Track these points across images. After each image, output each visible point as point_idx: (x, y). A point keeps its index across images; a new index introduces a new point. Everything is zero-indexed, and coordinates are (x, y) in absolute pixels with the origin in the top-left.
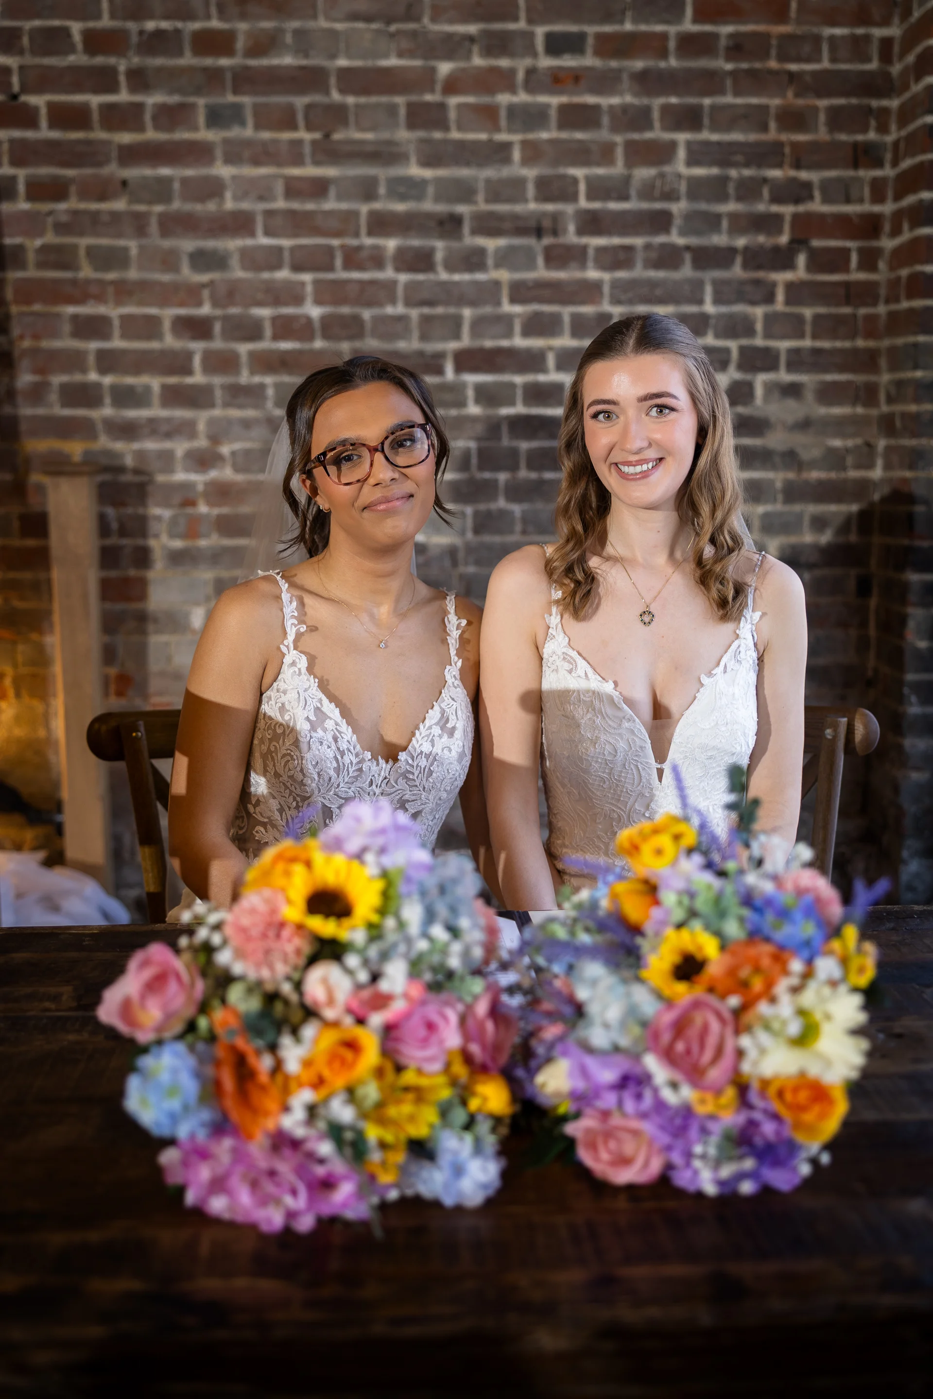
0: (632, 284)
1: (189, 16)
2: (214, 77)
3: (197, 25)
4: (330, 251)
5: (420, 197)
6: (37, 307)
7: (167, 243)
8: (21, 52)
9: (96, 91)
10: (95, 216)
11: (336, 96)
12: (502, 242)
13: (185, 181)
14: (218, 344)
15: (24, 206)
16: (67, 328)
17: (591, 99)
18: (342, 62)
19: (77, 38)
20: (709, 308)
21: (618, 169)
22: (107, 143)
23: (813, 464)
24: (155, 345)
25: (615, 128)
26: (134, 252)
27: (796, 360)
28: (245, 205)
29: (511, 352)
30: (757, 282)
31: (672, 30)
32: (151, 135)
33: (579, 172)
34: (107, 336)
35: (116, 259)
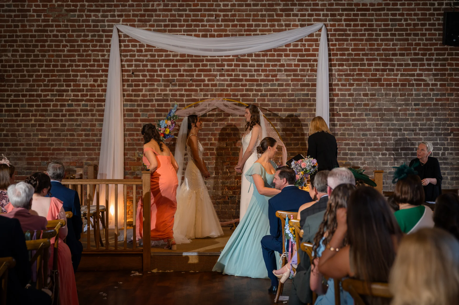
0: (427, 138)
1: (364, 101)
2: (366, 110)
4: (382, 133)
5: (395, 126)
6: (340, 142)
7: (359, 132)
8: (339, 106)
9: (349, 111)
10: (348, 129)
11: (384, 112)
12: (408, 132)
13: (361, 124)
14: (365, 147)
15: (338, 127)
16: (344, 144)
17: (420, 112)
18: (385, 107)
19: (347, 104)
20: (438, 142)
21: (425, 122)
22: (351, 119)
23: (455, 165)
24: (357, 147)
25: (424, 116)
26: (354, 134)
27: (452, 149)
28: (370, 127)
29: (409, 148)
30: (445, 138)
31: (432, 103)
32: (357, 117)
33: (419, 122)
34: (349, 146)
35: (351, 135)
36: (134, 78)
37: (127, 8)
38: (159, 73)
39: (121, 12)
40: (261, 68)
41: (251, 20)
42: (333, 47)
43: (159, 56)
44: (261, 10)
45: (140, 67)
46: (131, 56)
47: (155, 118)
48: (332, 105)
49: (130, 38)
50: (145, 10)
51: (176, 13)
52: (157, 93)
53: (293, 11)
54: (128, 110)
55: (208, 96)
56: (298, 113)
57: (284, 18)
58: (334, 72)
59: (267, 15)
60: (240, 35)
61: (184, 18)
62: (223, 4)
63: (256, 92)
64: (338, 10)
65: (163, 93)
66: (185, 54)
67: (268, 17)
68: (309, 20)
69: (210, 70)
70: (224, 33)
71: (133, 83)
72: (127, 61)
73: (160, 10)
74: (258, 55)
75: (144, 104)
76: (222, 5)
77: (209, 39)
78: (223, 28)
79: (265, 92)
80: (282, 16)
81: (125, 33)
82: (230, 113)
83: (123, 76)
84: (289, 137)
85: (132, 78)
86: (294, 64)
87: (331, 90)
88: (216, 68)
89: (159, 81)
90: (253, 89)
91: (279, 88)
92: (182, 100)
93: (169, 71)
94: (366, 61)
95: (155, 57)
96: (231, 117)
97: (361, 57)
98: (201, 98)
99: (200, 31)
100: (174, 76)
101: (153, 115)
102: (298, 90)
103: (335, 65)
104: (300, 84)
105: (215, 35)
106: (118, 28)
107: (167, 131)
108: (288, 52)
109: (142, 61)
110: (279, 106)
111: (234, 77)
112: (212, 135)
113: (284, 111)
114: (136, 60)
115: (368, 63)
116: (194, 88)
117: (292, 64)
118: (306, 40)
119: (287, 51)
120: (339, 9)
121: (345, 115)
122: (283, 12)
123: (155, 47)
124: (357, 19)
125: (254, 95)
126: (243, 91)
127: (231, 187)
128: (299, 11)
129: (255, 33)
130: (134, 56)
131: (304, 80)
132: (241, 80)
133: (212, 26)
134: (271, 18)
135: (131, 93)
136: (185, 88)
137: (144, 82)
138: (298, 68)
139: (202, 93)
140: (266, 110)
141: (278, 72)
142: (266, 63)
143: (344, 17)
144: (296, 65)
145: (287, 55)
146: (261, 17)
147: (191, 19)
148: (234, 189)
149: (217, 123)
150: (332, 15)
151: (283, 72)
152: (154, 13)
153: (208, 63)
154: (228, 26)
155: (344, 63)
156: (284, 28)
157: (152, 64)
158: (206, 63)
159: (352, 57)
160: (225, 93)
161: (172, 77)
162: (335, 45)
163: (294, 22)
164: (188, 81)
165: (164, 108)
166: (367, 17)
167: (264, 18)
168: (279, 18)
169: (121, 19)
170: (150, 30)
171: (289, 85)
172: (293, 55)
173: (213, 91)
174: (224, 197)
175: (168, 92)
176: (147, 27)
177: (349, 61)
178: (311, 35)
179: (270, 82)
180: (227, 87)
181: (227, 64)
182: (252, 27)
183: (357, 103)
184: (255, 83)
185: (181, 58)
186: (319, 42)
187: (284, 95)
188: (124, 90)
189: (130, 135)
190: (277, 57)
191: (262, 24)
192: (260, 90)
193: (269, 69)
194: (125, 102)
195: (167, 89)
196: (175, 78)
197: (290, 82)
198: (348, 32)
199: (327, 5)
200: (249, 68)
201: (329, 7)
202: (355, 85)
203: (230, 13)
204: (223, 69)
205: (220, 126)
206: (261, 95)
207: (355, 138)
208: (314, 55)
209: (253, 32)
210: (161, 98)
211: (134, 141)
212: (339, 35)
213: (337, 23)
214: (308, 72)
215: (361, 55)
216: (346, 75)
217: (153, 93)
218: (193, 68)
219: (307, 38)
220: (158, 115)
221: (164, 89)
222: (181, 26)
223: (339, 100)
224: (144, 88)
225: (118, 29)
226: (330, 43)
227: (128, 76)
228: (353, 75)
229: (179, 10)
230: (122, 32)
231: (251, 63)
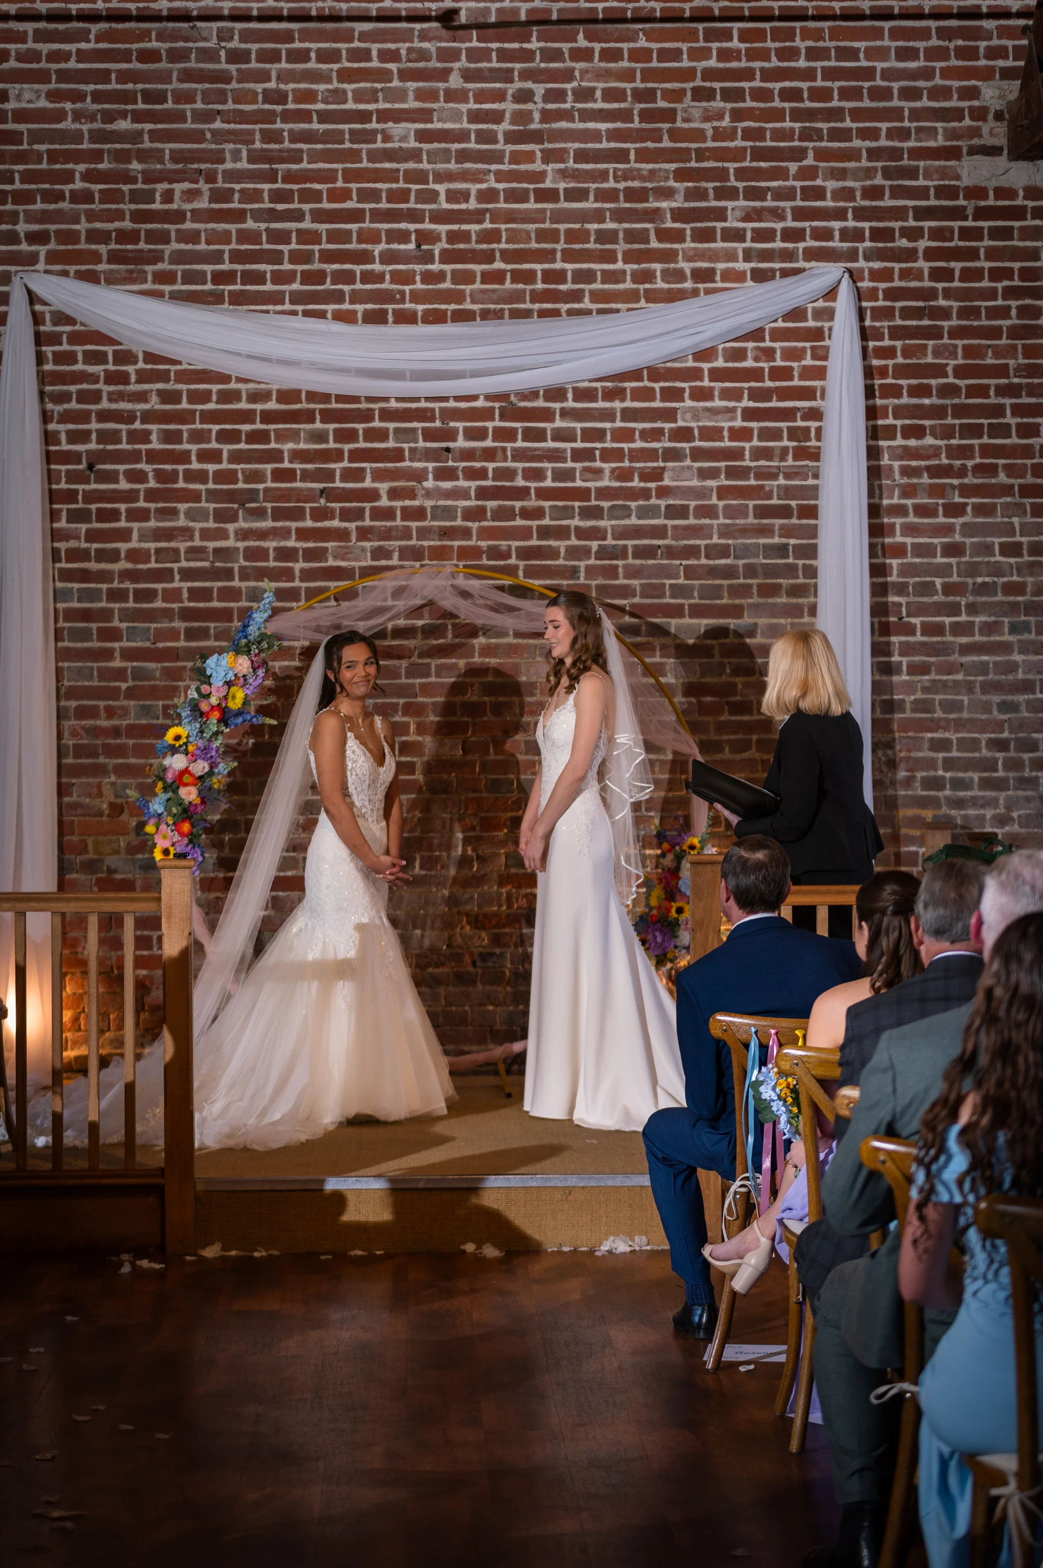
1: (1003, 576)
2: (1014, 607)
3: (1005, 579)
6: (910, 734)
7: (984, 698)
8: (908, 595)
9: (948, 616)
10: (945, 683)
13: (995, 663)
14: (1012, 754)
15: (905, 678)
16: (926, 745)
19: (939, 587)
22: (954, 642)
24: (977, 755)
26: (966, 702)
28: (1030, 677)
32: (977, 638)
34: (949, 750)
35: (955, 706)
36: (94, 486)
37: (65, 205)
38: (195, 465)
39: (41, 222)
40: (598, 445)
41: (559, 255)
42: (883, 362)
43: (195, 397)
44: (598, 216)
45: (120, 442)
46: (84, 397)
47: (182, 643)
48: (879, 590)
49: (78, 327)
50: (139, 217)
51: (263, 226)
52: (189, 544)
53: (725, 220)
54: (70, 615)
55: (390, 558)
56: (747, 620)
57: (689, 244)
58: (885, 461)
59: (621, 235)
60: (519, 315)
61: (293, 246)
62: (448, 192)
63: (579, 538)
64: (899, 213)
65: (212, 545)
66: (299, 391)
67: (627, 241)
68: (788, 256)
69: (397, 455)
70: (453, 307)
71: (93, 507)
72: (66, 417)
73: (198, 215)
74: (583, 394)
75: (136, 591)
76: (443, 197)
77: (392, 330)
78: (447, 285)
79: (614, 538)
80: (682, 240)
81: (58, 305)
82: (479, 622)
83: (50, 477)
84: (710, 719)
85: (87, 487)
86: (731, 429)
87: (876, 530)
88: (421, 444)
89: (195, 496)
90: (568, 527)
91: (670, 523)
92: (288, 574)
93: (236, 457)
94: (1014, 414)
95: (180, 402)
96: (481, 641)
97: (993, 400)
98: (363, 564)
99: (356, 297)
100: (255, 477)
101: (174, 635)
102: (745, 531)
103: (890, 432)
104: (755, 507)
105: (415, 313)
106: (31, 286)
107: (234, 697)
108: (706, 383)
109: (129, 418)
110: (673, 597)
111: (494, 479)
112: (409, 709)
113: (690, 617)
114: (104, 416)
115: (1019, 425)
116: (336, 523)
117: (722, 429)
118: (777, 335)
119: (701, 379)
120: (905, 208)
121: (929, 629)
122: (687, 223)
123: (179, 363)
124: (977, 250)
125: (573, 553)
126: (528, 537)
127: (485, 915)
128: (747, 218)
129: (576, 306)
130: (95, 397)
131: (771, 491)
132: (522, 493)
133: (406, 278)
134: (636, 246)
135: (84, 545)
136: (300, 524)
137: (137, 500)
138: (747, 445)
139: (367, 545)
140: (621, 609)
141: (665, 460)
142: (619, 424)
143: (923, 244)
144: (736, 434)
145: (701, 394)
146: (596, 241)
147: (320, 251)
148: (498, 926)
149: (429, 665)
150: (877, 234)
151: (688, 462)
152: (172, 228)
153: (391, 426)
154: (468, 277)
155: (927, 423)
156: (688, 285)
157: (166, 432)
158: (383, 425)
159: (956, 401)
160: (456, 543)
161: (246, 482)
162: (889, 353)
163: (728, 261)
164: (309, 496)
165: (216, 604)
166: (1015, 243)
167: (608, 246)
168: (668, 246)
169: (42, 250)
170: (158, 295)
171: (709, 512)
172: (727, 394)
173: (410, 538)
174: (456, 957)
175: (230, 543)
176: (146, 281)
177: (944, 417)
178: (797, 314)
179: (635, 499)
180: (464, 519)
181: (465, 429)
182: (564, 281)
183: (979, 580)
184: (577, 504)
185: (283, 407)
186: (827, 342)
187: (693, 552)
188: (55, 535)
189: (82, 713)
190: (663, 400)
191: (603, 271)
192: (597, 534)
193: (630, 450)
194: (61, 580)
195: (226, 530)
196: (261, 486)
197: (714, 500)
198: (942, 302)
199: (858, 194)
200: (550, 444)
201: (867, 203)
202: (969, 509)
203: (474, 228)
204: (448, 450)
205: (438, 675)
206: (603, 553)
207: (971, 721)
208: (809, 394)
209: (566, 302)
210: (206, 564)
211: (97, 737)
212: (907, 313)
213: (897, 266)
214: (783, 458)
215: (992, 393)
216: (935, 472)
217: (173, 544)
218: (332, 445)
219: (780, 324)
220: (191, 634)
221: (217, 529)
222: (279, 278)
223: (906, 570)
224: (135, 525)
225: (30, 292)
226: (871, 344)
227: (73, 477)
228: (962, 472)
229: (273, 215)
230: (46, 304)
231: (559, 423)
